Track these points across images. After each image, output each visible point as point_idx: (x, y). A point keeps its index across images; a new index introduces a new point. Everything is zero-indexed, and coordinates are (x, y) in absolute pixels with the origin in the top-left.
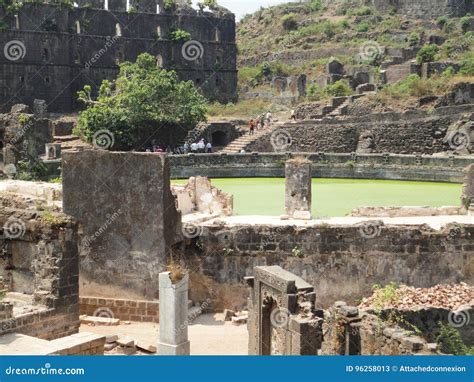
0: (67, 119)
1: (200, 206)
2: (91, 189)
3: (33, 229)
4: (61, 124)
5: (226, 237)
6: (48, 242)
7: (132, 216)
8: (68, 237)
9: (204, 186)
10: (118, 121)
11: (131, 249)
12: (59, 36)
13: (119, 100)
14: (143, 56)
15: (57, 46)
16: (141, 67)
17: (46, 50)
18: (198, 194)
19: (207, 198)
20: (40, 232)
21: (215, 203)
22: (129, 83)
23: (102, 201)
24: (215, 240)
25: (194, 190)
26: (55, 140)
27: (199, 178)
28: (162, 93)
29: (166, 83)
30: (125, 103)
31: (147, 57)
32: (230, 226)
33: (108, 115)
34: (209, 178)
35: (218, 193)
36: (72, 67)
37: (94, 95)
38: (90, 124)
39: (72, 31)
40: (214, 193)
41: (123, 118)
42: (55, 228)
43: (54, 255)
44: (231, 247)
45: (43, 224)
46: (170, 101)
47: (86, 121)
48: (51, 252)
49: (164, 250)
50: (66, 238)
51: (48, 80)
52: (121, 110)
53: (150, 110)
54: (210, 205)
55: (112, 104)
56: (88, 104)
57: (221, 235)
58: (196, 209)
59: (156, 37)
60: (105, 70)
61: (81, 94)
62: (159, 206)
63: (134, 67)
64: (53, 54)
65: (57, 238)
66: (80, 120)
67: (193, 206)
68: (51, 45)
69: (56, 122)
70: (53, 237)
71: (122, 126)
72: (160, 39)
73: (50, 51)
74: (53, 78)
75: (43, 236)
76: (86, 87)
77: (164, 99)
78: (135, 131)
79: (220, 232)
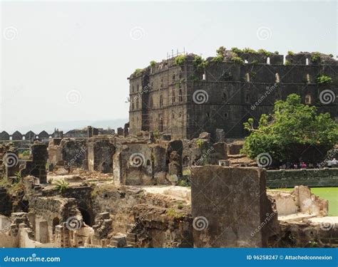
0: (238, 143)
1: (303, 208)
2: (210, 193)
3: (163, 221)
4: (234, 146)
5: (312, 233)
6: (172, 231)
7: (238, 214)
8: (186, 228)
9: (306, 193)
10: (272, 144)
11: (237, 238)
12: (234, 83)
13: (272, 128)
14: (291, 96)
15: (232, 91)
16: (290, 104)
17: (225, 94)
18: (301, 199)
19: (308, 202)
20: (168, 223)
21: (314, 206)
22: (280, 116)
23: (218, 202)
24: (303, 235)
25: (298, 196)
26: (229, 158)
27: (302, 187)
28: (305, 123)
29: (308, 116)
30: (277, 131)
31: (294, 97)
32: (315, 224)
33: (264, 139)
34: (310, 187)
35: (316, 198)
36: (243, 105)
37: (256, 125)
38: (251, 146)
39: (243, 81)
40: (313, 199)
41: (275, 142)
42: (176, 220)
43: (176, 240)
44: (316, 241)
45: (170, 217)
46: (313, 129)
47: (248, 144)
48: (174, 238)
49: (260, 241)
50: (184, 229)
51: (226, 115)
52: (274, 136)
53: (297, 136)
54: (310, 207)
55: (267, 132)
56: (251, 132)
57: (307, 231)
58: (299, 211)
59: (306, 81)
60: (267, 107)
61: (246, 124)
62: (257, 208)
63: (286, 104)
64: (229, 97)
65: (178, 228)
66: (245, 143)
67: (297, 208)
68: (229, 91)
69: (231, 145)
70: (175, 227)
71: (274, 147)
72: (309, 83)
73: (227, 96)
74: (229, 114)
75: (169, 226)
76: (250, 119)
77: (307, 128)
78: (285, 151)
79: (307, 229)
